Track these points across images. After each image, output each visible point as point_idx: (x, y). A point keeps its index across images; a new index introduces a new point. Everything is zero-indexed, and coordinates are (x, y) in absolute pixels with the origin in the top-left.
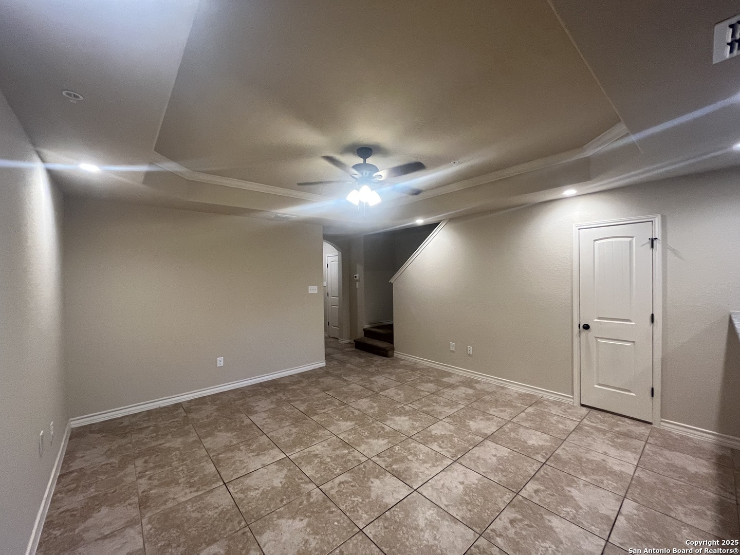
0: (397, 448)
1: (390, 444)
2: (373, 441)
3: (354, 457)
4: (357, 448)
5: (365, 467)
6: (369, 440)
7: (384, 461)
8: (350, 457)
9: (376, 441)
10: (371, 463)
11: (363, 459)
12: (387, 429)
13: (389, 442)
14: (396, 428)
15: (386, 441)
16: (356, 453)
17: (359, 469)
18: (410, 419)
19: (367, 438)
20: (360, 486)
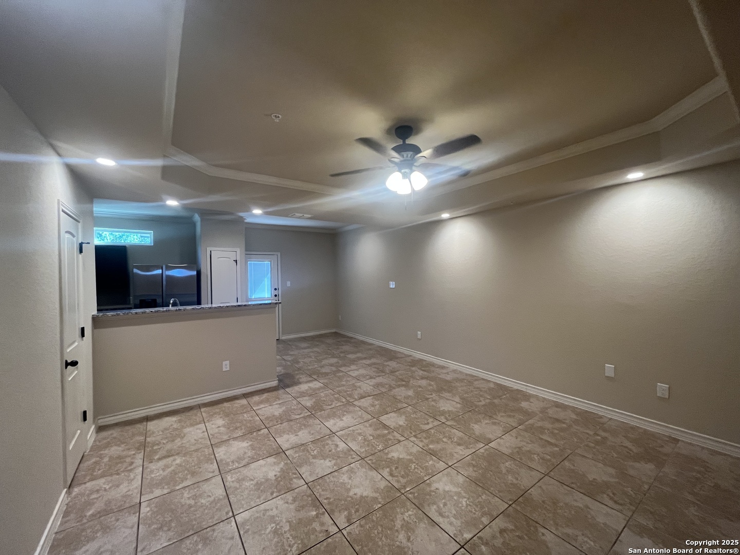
0: (380, 447)
1: (387, 451)
2: (403, 456)
3: (422, 441)
4: (421, 450)
5: (411, 433)
6: (408, 457)
7: (394, 436)
8: (426, 441)
9: (401, 457)
10: (406, 435)
11: (413, 439)
12: (386, 472)
13: (387, 454)
14: (374, 473)
15: (390, 456)
16: (421, 445)
17: (415, 431)
18: (348, 490)
19: (411, 461)
20: (413, 422)
